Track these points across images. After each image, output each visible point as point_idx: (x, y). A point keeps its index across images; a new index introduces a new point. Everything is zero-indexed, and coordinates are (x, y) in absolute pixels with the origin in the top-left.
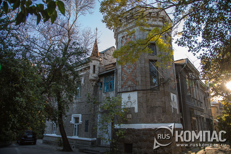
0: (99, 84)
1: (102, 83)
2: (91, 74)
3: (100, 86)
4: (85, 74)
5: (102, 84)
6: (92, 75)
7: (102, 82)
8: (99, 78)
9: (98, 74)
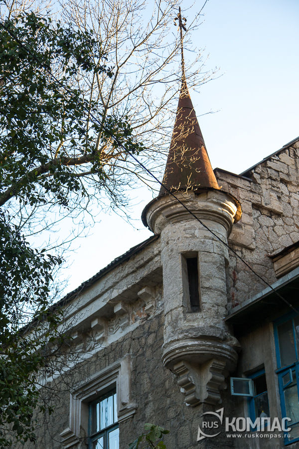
0: (239, 387)
1: (263, 377)
2: (176, 321)
3: (250, 399)
4: (136, 335)
5: (261, 385)
6: (183, 324)
7: (262, 368)
8: (235, 342)
9: (222, 311)
